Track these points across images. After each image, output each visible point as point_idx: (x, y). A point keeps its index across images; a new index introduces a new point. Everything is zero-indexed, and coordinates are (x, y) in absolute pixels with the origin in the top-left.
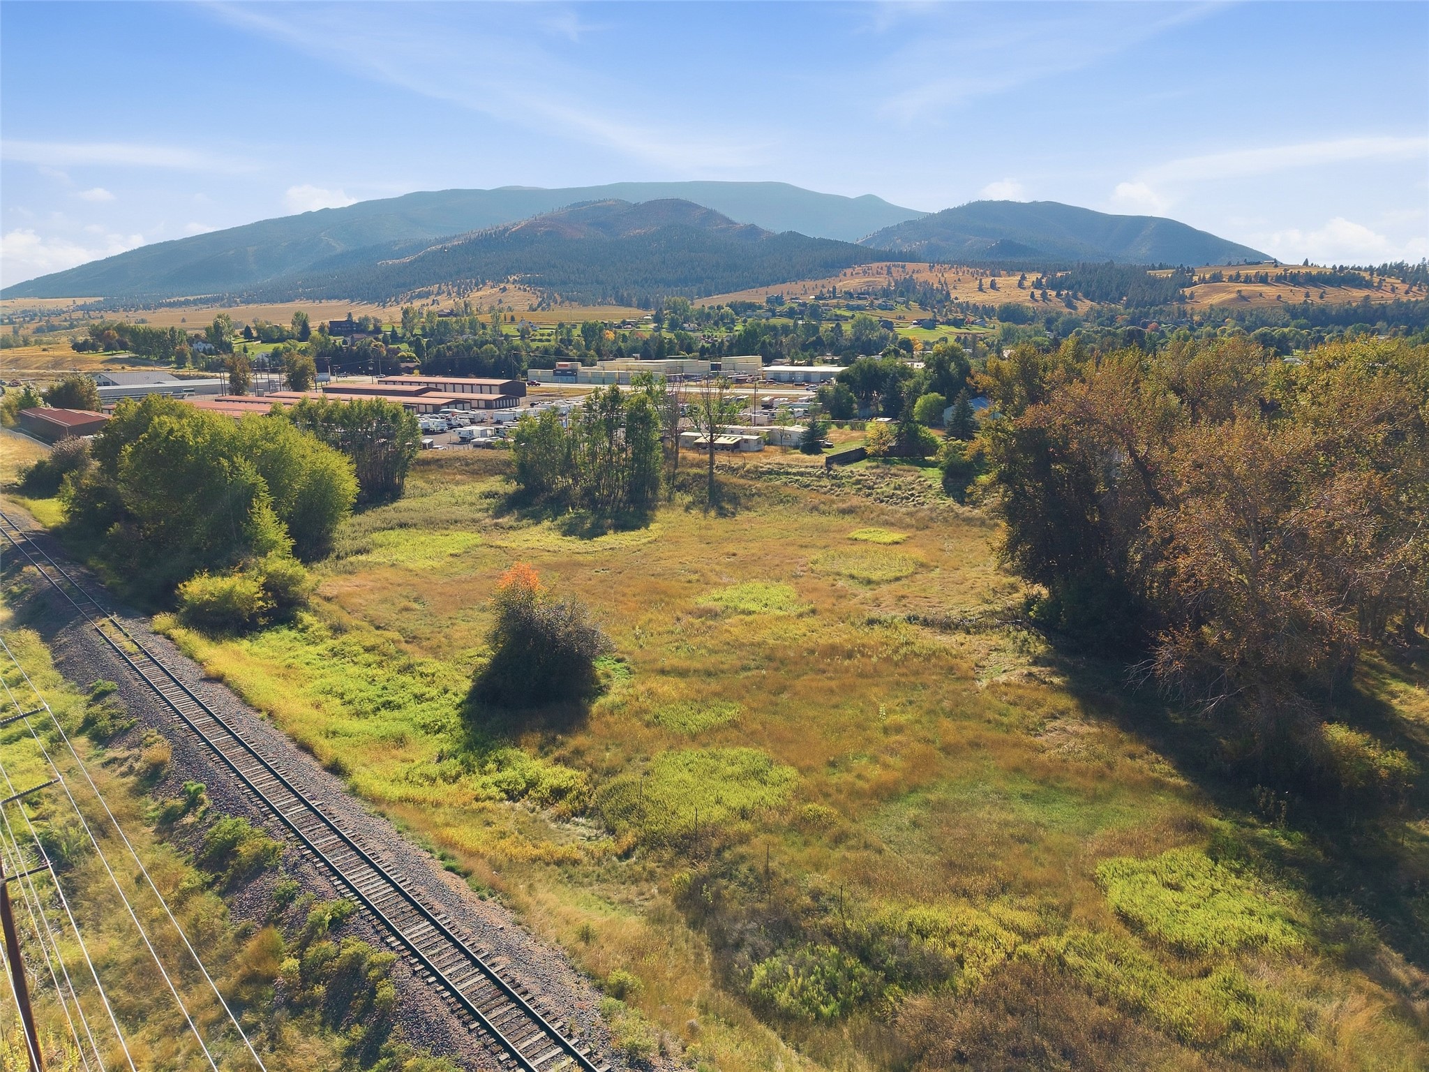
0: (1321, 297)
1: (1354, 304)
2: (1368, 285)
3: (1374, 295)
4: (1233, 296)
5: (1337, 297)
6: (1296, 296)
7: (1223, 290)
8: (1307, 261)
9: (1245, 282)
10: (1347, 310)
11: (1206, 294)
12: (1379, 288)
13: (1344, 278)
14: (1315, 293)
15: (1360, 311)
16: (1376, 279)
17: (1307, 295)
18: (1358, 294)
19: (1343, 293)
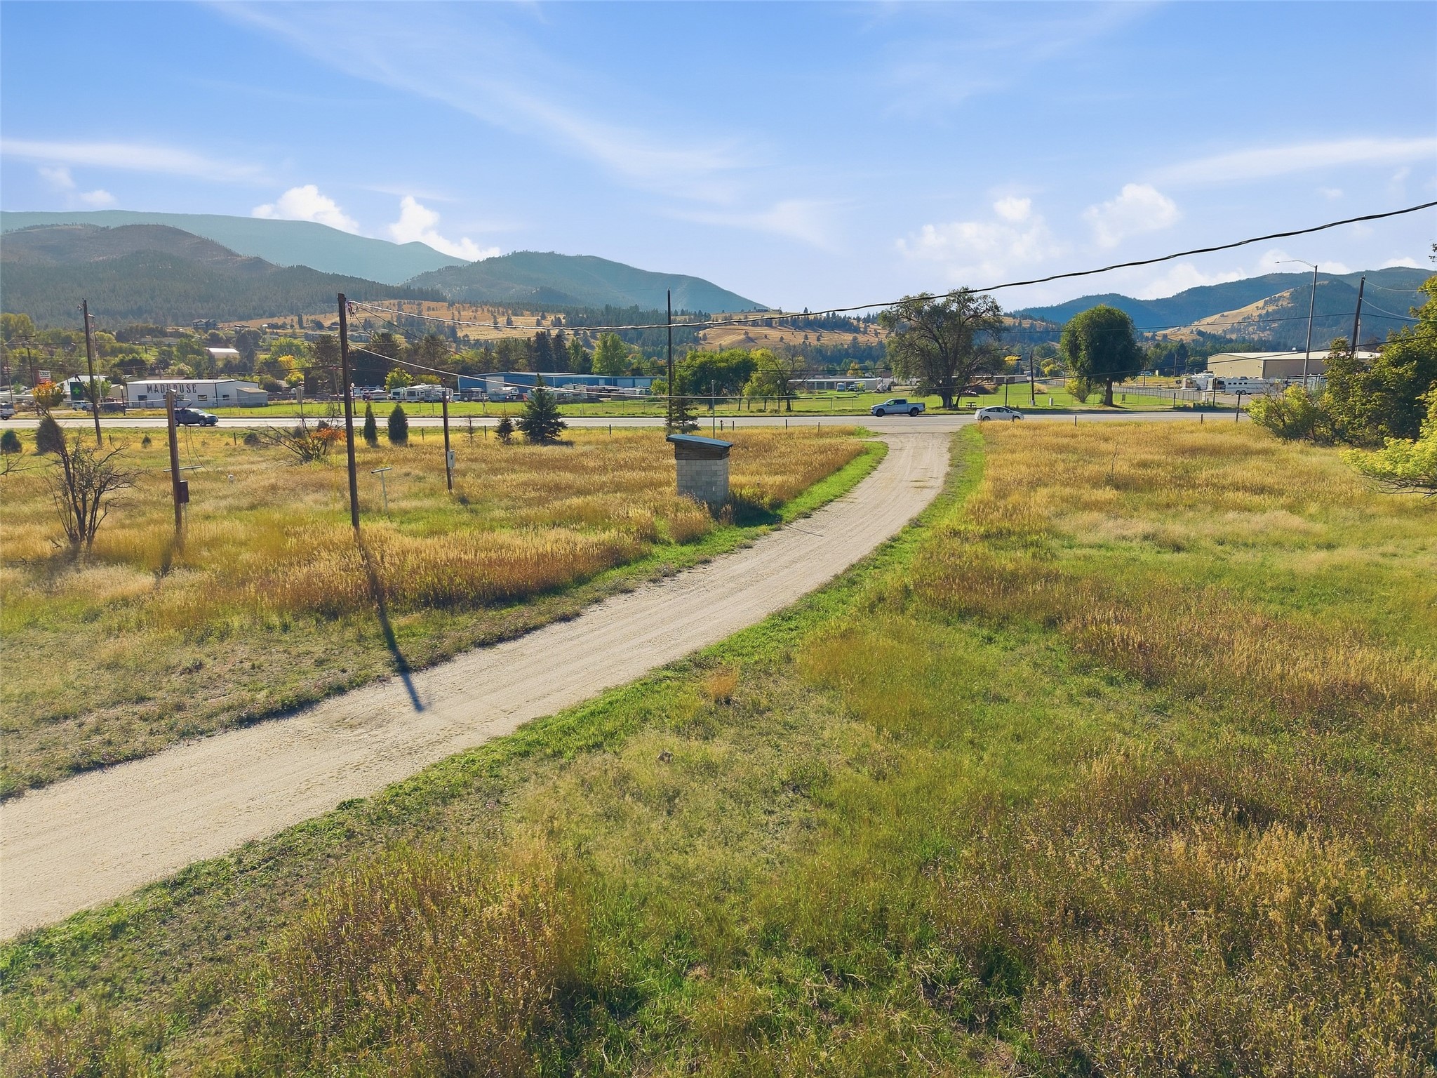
0: (818, 339)
1: (846, 346)
2: (857, 330)
3: (862, 339)
4: (743, 337)
5: (832, 339)
6: (796, 338)
7: (733, 332)
8: (806, 309)
9: (753, 325)
10: (839, 351)
11: (719, 336)
12: (865, 333)
13: (835, 323)
14: (812, 337)
15: (850, 351)
16: (862, 325)
17: (806, 338)
18: (847, 338)
19: (836, 336)
